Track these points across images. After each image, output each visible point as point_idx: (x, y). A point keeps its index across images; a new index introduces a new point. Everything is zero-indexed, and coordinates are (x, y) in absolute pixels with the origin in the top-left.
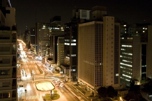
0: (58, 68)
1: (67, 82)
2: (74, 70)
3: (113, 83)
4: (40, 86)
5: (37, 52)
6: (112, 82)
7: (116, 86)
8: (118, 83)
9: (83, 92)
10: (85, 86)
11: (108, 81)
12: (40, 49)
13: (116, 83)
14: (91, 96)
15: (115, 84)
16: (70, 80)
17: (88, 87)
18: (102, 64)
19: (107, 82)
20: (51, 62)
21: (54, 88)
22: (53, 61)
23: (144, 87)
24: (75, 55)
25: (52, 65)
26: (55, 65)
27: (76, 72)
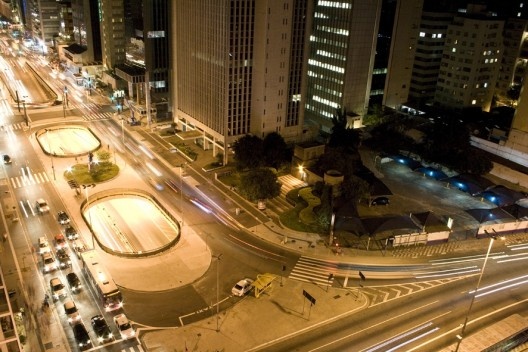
0: (108, 79)
1: (138, 124)
2: (160, 85)
3: (282, 123)
4: (53, 141)
5: (24, 22)
6: (279, 119)
7: (289, 133)
8: (297, 124)
9: (192, 154)
10: (196, 134)
11: (268, 117)
12: (37, 12)
13: (292, 124)
14: (214, 165)
15: (288, 125)
16: (148, 118)
17: (205, 137)
18: (251, 62)
19: (264, 119)
20: (81, 60)
21: (97, 144)
22: (89, 55)
23: (370, 136)
24: (162, 34)
25: (84, 68)
26: (94, 67)
27: (167, 90)
